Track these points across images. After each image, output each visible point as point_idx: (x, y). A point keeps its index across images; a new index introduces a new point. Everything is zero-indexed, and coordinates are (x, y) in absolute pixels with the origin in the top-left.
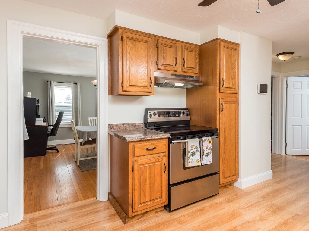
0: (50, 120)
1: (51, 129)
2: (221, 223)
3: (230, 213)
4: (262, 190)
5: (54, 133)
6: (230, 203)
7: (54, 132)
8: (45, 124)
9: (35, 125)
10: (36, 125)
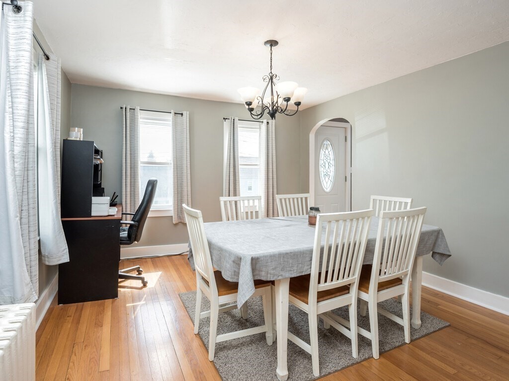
0: (126, 199)
1: (129, 225)
5: (136, 236)
7: (134, 235)
8: (114, 211)
9: (91, 216)
10: (93, 214)
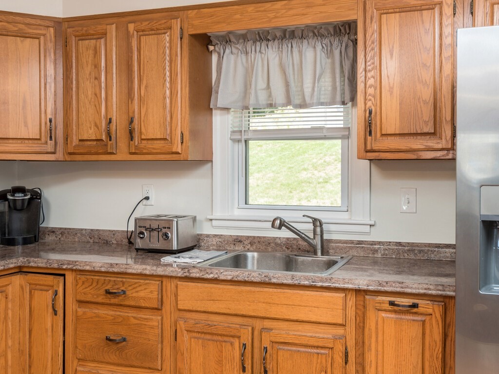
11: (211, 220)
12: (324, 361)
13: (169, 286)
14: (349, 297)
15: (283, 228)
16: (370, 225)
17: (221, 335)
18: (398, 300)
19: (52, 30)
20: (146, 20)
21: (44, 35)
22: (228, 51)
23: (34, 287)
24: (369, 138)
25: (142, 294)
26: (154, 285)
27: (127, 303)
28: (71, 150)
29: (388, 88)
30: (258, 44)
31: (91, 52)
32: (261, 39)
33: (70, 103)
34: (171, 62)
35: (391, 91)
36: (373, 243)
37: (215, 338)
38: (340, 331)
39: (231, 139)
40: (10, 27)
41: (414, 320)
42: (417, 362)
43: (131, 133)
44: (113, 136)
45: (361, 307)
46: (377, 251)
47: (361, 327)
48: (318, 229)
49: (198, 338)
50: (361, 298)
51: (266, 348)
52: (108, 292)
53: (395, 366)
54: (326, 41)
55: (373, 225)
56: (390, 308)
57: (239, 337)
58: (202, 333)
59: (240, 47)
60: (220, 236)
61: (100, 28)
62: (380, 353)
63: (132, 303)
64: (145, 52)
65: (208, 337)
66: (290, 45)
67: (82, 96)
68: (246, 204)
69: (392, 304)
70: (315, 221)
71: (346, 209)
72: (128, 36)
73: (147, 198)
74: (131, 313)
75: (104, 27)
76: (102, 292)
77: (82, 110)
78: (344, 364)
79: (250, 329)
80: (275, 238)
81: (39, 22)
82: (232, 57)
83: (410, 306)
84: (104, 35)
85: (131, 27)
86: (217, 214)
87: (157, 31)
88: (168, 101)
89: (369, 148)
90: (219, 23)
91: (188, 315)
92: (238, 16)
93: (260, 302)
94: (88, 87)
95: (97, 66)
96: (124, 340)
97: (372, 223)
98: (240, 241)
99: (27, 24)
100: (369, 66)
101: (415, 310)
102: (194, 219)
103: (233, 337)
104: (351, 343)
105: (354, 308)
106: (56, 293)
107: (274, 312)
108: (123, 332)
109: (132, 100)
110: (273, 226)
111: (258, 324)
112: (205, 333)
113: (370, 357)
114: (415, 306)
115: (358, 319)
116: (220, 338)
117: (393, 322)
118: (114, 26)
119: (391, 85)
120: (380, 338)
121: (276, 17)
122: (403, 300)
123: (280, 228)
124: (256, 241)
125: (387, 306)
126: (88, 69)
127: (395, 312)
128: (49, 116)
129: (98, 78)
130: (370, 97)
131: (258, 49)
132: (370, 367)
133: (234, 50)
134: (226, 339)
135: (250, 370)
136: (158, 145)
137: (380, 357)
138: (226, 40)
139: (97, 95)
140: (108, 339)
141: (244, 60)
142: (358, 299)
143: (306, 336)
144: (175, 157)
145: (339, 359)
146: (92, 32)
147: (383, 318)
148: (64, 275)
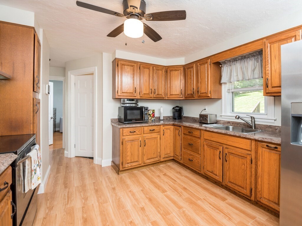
2: (72, 225)
3: (66, 214)
4: (57, 184)
6: (54, 208)
11: (221, 116)
12: (244, 161)
13: (202, 132)
14: (252, 142)
15: (239, 119)
16: (275, 120)
17: (215, 148)
18: (270, 145)
19: (182, 68)
20: (201, 61)
21: (180, 69)
22: (225, 66)
23: (176, 129)
24: (267, 88)
25: (196, 133)
26: (199, 131)
27: (193, 135)
28: (186, 97)
29: (274, 70)
30: (234, 62)
31: (190, 72)
32: (235, 61)
33: (186, 85)
34: (207, 72)
35: (275, 71)
36: (276, 126)
37: (213, 148)
38: (249, 153)
39: (227, 92)
40: (174, 69)
41: (276, 153)
42: (277, 168)
43: (198, 92)
44: (194, 93)
45: (257, 146)
46: (277, 129)
47: (256, 152)
48: (253, 120)
49: (209, 147)
50: (256, 142)
51: (226, 154)
52: (189, 132)
53: (268, 168)
54: (256, 57)
55: (276, 120)
56: (267, 147)
57: (219, 149)
58: (210, 146)
59: (228, 64)
60: (224, 121)
61: (192, 66)
62: (263, 162)
63: (194, 135)
64: (201, 70)
65: (211, 147)
66: (244, 61)
67: (188, 83)
68: (233, 111)
69: (267, 146)
70: (251, 117)
71: (266, 114)
72: (198, 66)
73: (205, 109)
74: (194, 138)
75: (192, 65)
76: (188, 132)
77: (188, 87)
78: (250, 164)
79: (222, 147)
80: (240, 122)
81: (179, 66)
82: (227, 67)
83: (274, 148)
84: (192, 67)
85: (198, 64)
86: (223, 114)
87: (204, 64)
88: (206, 82)
89: (267, 92)
90: (219, 58)
91: (207, 141)
92: (225, 55)
93: (224, 139)
94: (189, 81)
95: (191, 75)
96: (192, 145)
97: (275, 119)
98: (229, 123)
99: (177, 68)
100: (267, 63)
101: (276, 149)
102: (216, 116)
103: (217, 149)
104: (253, 157)
105: (254, 146)
106: (179, 131)
107: (229, 143)
108: (192, 142)
109: (198, 83)
110: (236, 118)
111: (225, 146)
112: (211, 146)
113: (260, 163)
114: (276, 148)
115: (256, 149)
116: (214, 148)
117: (268, 152)
118: (195, 64)
119: (275, 69)
120: (263, 158)
121: (236, 53)
122: (272, 145)
123: (238, 119)
124: (234, 123)
125: (265, 146)
126: (189, 76)
127: (269, 149)
128: (181, 89)
129: (191, 78)
130: (267, 74)
131: (234, 64)
132: (259, 166)
133: (227, 65)
134: (216, 149)
135: (222, 159)
136: (204, 94)
137: (263, 164)
138: (225, 63)
139: (191, 83)
140: (189, 144)
141: (230, 68)
142: (256, 143)
143: (238, 152)
144: (208, 98)
145: (249, 162)
146: (190, 67)
147: (264, 150)
148: (181, 127)
